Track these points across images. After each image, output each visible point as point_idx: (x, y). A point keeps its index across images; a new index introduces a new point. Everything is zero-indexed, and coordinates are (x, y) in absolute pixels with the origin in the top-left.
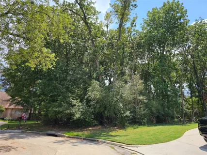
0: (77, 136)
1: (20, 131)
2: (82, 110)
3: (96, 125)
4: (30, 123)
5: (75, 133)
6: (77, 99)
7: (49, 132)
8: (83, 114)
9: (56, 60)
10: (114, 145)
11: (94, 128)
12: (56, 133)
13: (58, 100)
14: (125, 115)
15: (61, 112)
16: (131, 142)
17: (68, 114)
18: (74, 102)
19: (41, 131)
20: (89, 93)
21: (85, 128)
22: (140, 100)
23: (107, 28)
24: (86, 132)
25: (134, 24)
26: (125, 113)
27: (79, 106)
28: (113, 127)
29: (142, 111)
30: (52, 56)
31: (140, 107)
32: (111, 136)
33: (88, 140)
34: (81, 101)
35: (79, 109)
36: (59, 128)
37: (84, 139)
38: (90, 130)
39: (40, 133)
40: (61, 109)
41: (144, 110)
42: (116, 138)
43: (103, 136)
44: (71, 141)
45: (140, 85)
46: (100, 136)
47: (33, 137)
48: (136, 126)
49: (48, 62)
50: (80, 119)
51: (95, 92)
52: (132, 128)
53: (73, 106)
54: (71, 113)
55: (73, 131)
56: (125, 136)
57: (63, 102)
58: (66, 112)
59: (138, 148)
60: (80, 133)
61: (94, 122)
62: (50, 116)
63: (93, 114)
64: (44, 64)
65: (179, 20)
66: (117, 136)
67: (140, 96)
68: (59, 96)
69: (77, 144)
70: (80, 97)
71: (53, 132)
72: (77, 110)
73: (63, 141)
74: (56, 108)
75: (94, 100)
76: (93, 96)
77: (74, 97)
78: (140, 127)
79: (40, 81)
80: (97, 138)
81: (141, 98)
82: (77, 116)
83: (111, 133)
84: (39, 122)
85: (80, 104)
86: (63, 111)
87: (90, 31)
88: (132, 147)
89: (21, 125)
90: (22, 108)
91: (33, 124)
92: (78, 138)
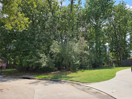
0: (45, 78)
1: (2, 76)
2: (47, 61)
3: (56, 71)
4: (8, 70)
5: (43, 76)
6: (43, 54)
7: (24, 76)
8: (47, 63)
9: (29, 23)
10: (73, 83)
11: (55, 72)
12: (29, 77)
13: (29, 54)
14: (76, 63)
15: (32, 62)
16: (85, 81)
17: (37, 64)
18: (41, 55)
19: (18, 76)
20: (52, 49)
21: (49, 73)
22: (85, 54)
23: (61, 4)
24: (50, 75)
25: (80, 3)
26: (76, 62)
27: (45, 58)
28: (68, 71)
29: (86, 60)
30: (26, 20)
31: (85, 58)
32: (69, 77)
33: (53, 80)
34: (46, 54)
35: (45, 60)
36: (30, 73)
37: (50, 80)
38: (52, 74)
39: (17, 77)
40: (32, 60)
41: (88, 60)
42: (73, 79)
43: (63, 78)
44: (42, 82)
45: (85, 44)
46: (61, 77)
47: (13, 80)
48: (83, 70)
49: (22, 25)
50: (46, 67)
51: (56, 48)
52: (81, 72)
53: (41, 58)
54: (39, 63)
55: (41, 74)
56: (78, 77)
57: (33, 55)
58: (36, 62)
59: (91, 85)
60: (46, 76)
61: (55, 69)
62: (24, 65)
63: (54, 63)
64: (19, 26)
65: (109, 1)
66: (73, 77)
67: (84, 51)
68: (30, 51)
69: (47, 84)
70: (45, 52)
71: (26, 76)
72: (43, 60)
73: (36, 82)
74: (29, 60)
75: (55, 54)
76: (55, 51)
77: (40, 52)
78: (85, 70)
79: (15, 41)
80: (60, 79)
81: (86, 52)
82: (44, 65)
83: (68, 76)
84: (15, 69)
85: (45, 57)
86: (33, 61)
87: (51, 5)
88: (86, 84)
89: (2, 72)
90: (1, 60)
91: (11, 71)
92: (46, 80)
